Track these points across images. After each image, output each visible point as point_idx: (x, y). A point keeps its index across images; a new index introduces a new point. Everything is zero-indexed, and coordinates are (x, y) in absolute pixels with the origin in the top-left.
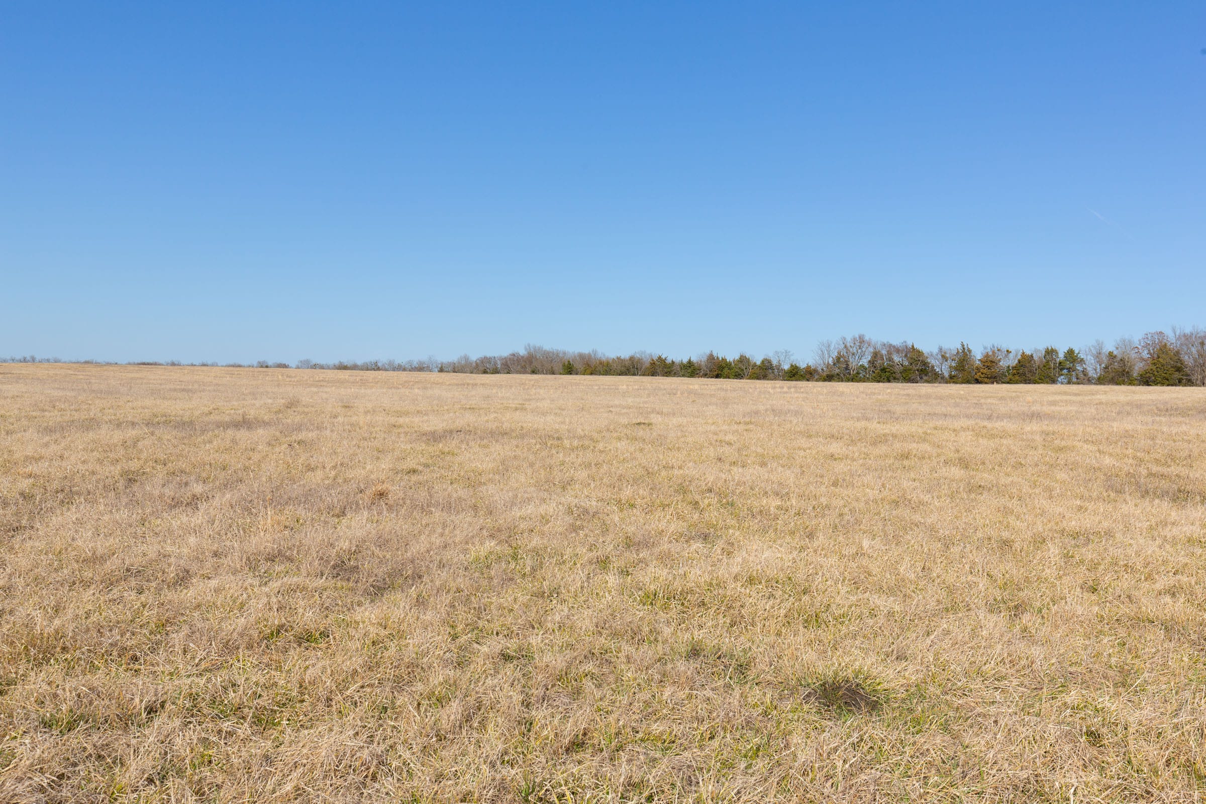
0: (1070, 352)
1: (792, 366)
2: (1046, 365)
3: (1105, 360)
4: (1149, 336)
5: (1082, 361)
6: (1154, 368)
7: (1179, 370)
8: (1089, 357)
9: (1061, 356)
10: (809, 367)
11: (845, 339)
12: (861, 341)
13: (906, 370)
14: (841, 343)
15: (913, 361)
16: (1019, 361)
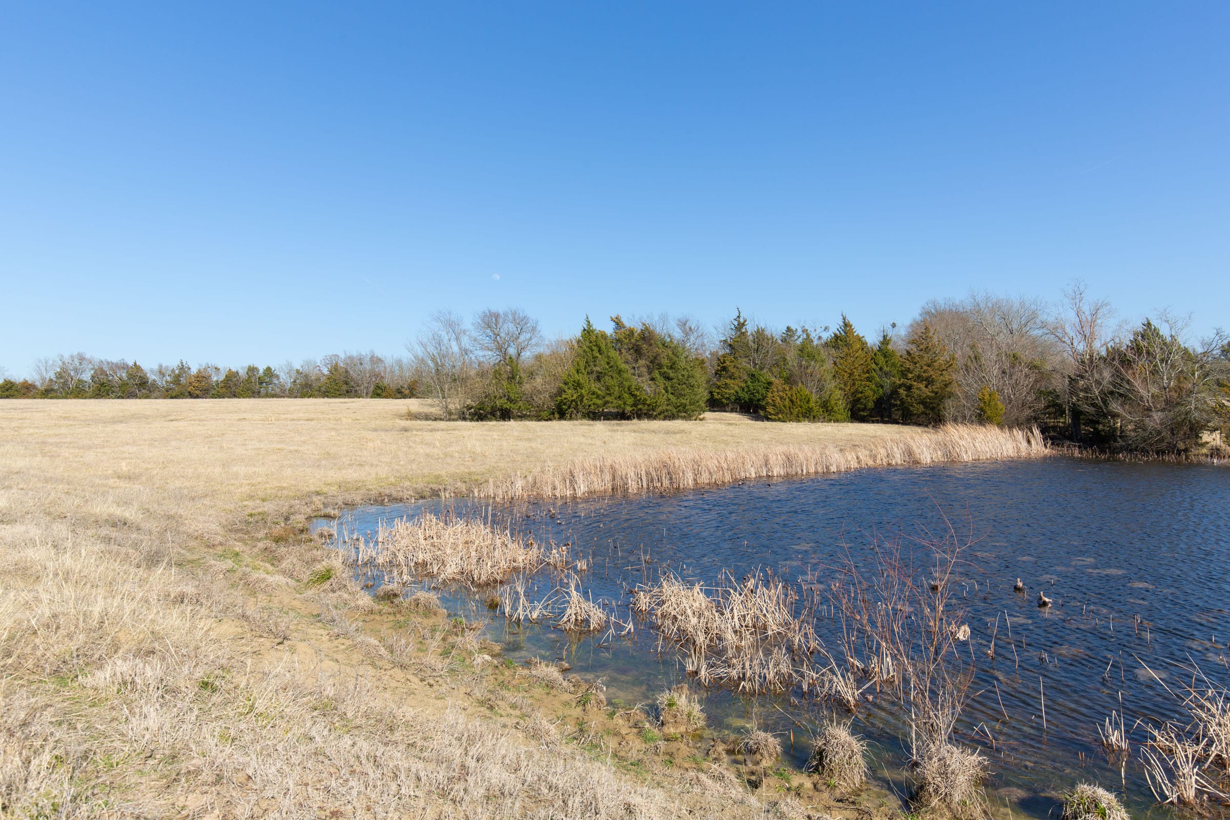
0: (269, 369)
1: (5, 380)
2: (248, 381)
3: (294, 374)
4: (328, 357)
5: (277, 377)
6: (328, 382)
7: (346, 383)
8: (282, 373)
9: (261, 372)
10: (26, 382)
11: (62, 356)
12: (82, 359)
13: (124, 385)
14: (58, 360)
15: (131, 376)
16: (226, 376)
